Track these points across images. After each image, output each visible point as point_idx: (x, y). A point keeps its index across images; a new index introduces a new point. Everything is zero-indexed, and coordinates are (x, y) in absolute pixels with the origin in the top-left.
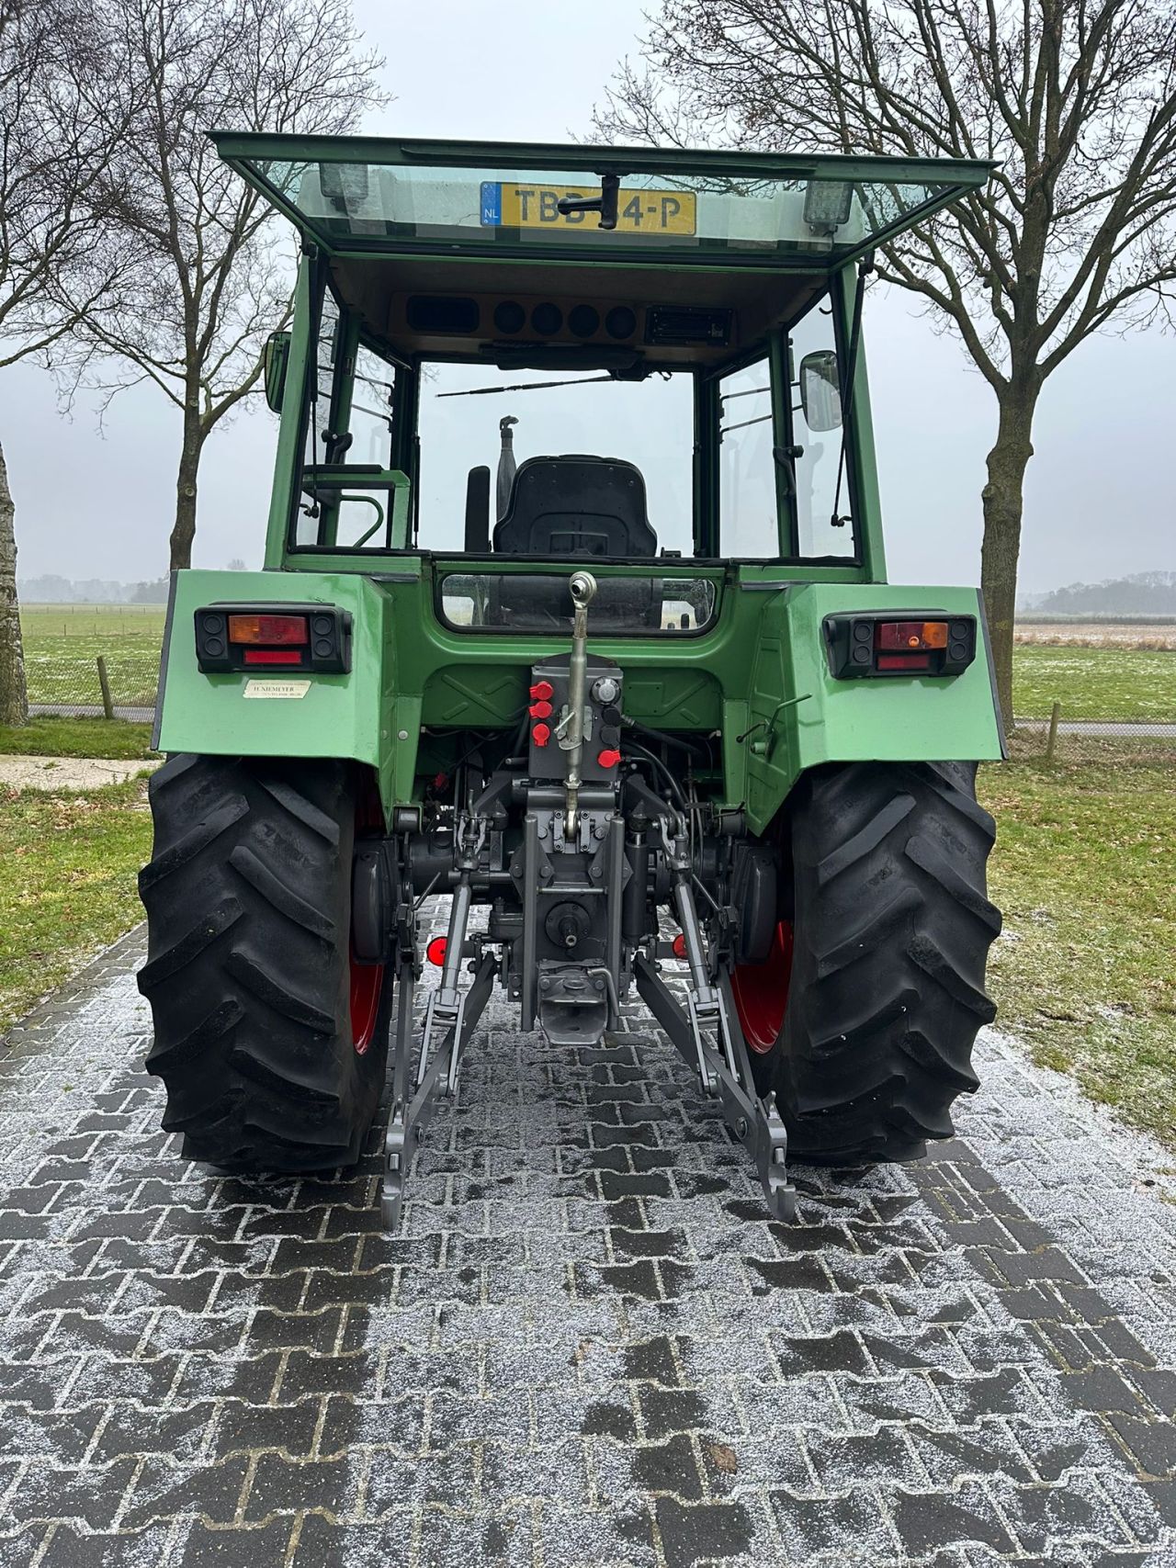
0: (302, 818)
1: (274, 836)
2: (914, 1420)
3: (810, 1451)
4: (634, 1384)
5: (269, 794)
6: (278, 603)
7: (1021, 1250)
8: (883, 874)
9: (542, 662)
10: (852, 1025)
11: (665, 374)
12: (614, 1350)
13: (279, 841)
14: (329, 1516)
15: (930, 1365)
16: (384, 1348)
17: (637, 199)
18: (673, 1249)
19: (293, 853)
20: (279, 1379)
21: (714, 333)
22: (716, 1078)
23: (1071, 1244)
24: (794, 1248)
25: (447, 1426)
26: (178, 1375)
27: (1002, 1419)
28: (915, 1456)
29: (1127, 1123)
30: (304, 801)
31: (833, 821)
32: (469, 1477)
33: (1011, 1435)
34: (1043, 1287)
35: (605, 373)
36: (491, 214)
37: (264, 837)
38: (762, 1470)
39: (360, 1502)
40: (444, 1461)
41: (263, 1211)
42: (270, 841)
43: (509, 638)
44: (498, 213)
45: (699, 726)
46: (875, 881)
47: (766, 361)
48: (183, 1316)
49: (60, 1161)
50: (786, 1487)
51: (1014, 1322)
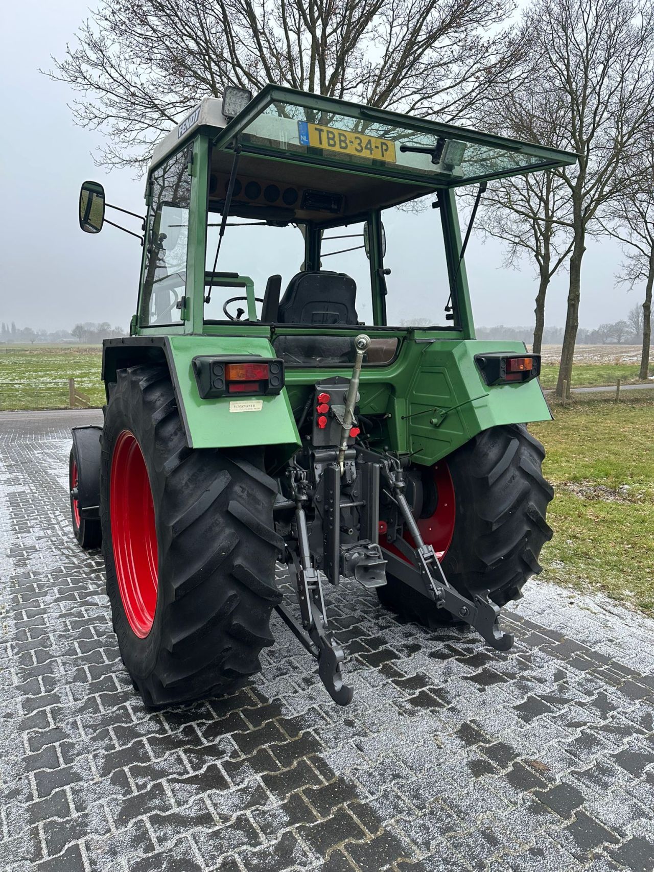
0: (259, 480)
1: (246, 493)
2: (588, 724)
3: (566, 750)
4: (474, 747)
5: (239, 468)
6: (231, 355)
7: (557, 643)
8: (513, 477)
9: (319, 383)
10: (505, 551)
11: (295, 224)
12: (450, 735)
13: (249, 495)
14: (407, 860)
15: (572, 700)
16: (347, 772)
17: (370, 141)
18: (428, 682)
19: (256, 501)
20: (311, 807)
21: (333, 206)
22: (441, 590)
23: (569, 634)
24: (476, 666)
25: (417, 797)
26: (254, 825)
27: (615, 713)
28: (602, 738)
29: (540, 580)
30: (258, 471)
31: (486, 454)
32: (450, 816)
33: (624, 718)
34: (577, 655)
35: (265, 221)
36: (304, 138)
37: (241, 494)
38: (559, 766)
39: (414, 848)
40: (432, 813)
41: (204, 724)
42: (245, 495)
43: (301, 370)
44: (308, 138)
45: (378, 412)
46: (510, 481)
47: (363, 223)
48: (222, 793)
49: (36, 732)
50: (573, 768)
51: (583, 672)
